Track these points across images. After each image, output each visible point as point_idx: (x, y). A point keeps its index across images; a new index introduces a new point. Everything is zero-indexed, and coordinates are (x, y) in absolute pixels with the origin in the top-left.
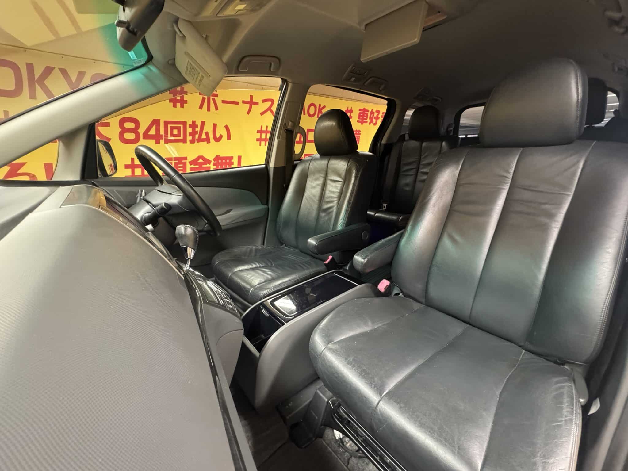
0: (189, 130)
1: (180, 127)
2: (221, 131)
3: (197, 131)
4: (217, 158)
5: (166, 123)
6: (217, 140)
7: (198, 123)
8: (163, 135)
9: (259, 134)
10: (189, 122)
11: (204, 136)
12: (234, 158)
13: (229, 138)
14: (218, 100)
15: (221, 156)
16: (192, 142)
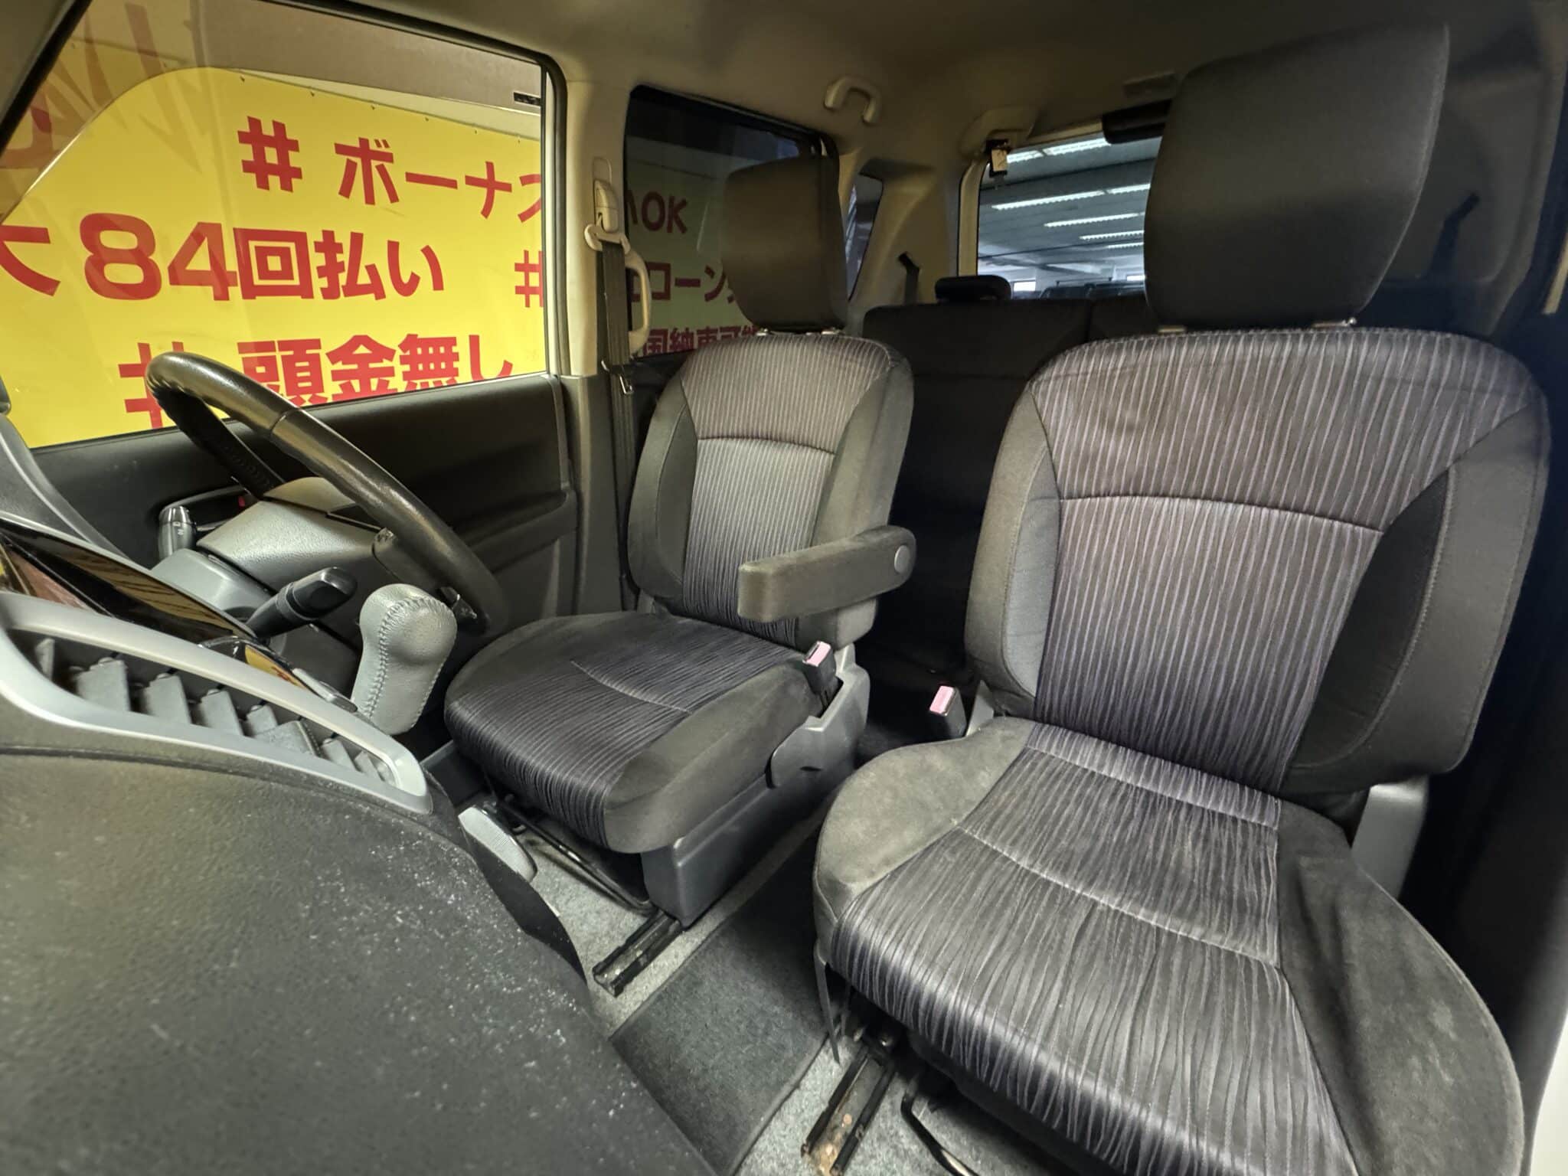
0: (317, 260)
1: (288, 250)
2: (414, 264)
3: (342, 263)
4: (411, 342)
5: (243, 236)
7: (343, 238)
8: (235, 273)
9: (522, 274)
10: (314, 237)
12: (458, 341)
13: (438, 284)
14: (395, 172)
16: (330, 293)
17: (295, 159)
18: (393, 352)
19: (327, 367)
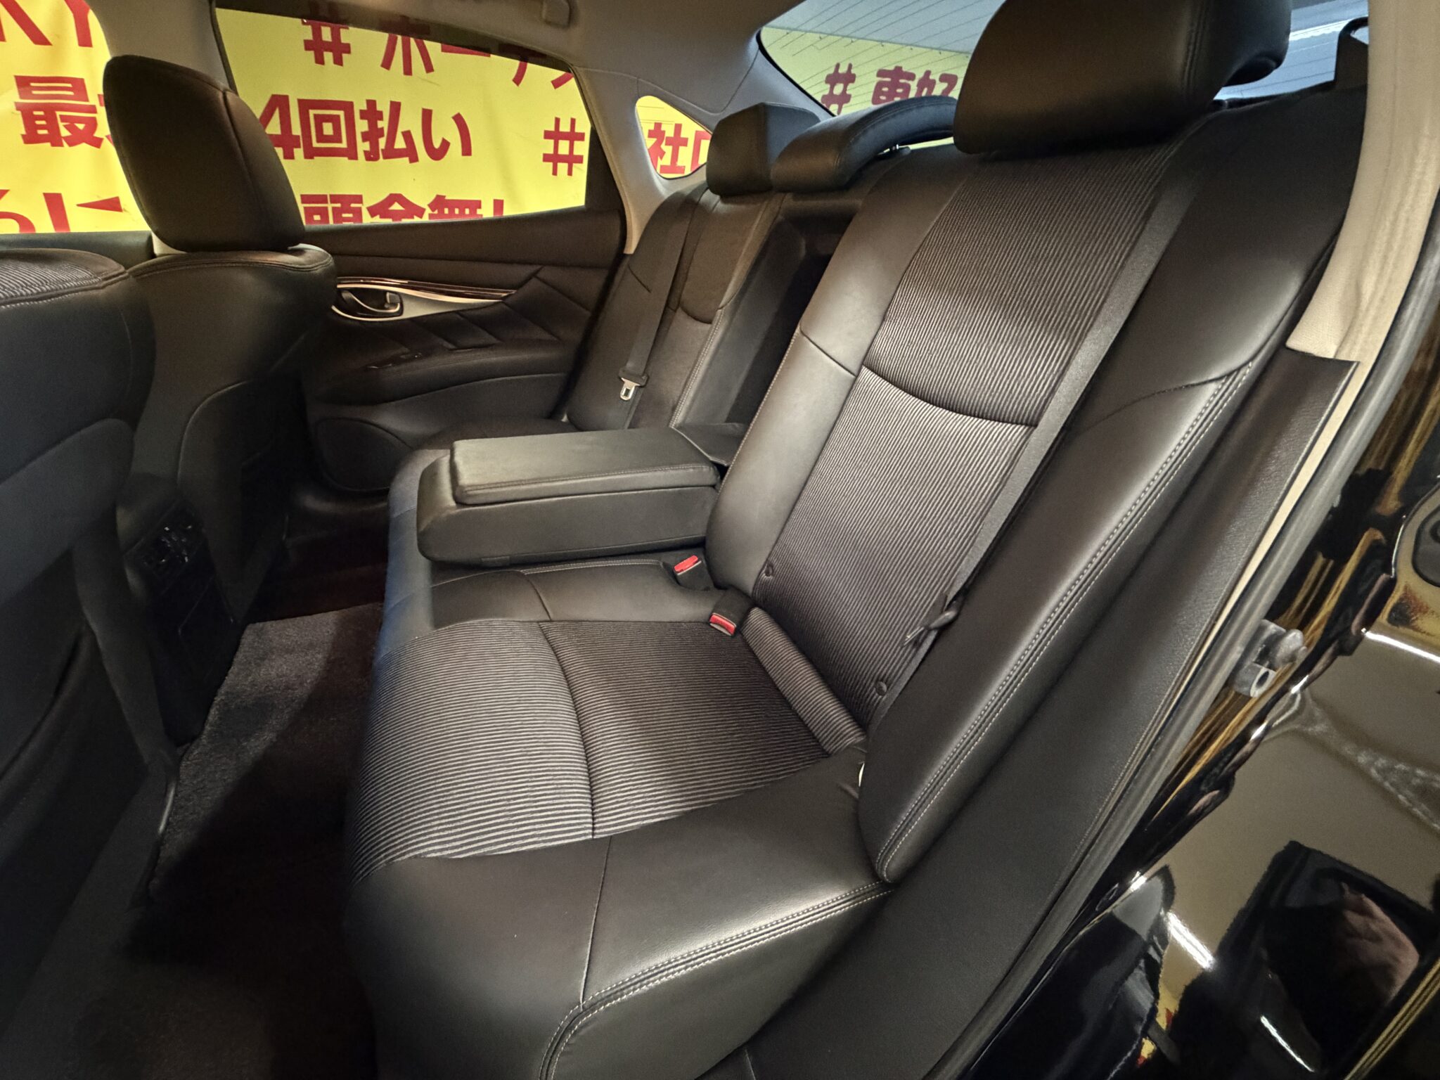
1: (338, 117)
3: (382, 129)
4: (439, 202)
5: (305, 105)
6: (436, 154)
7: (384, 107)
8: (298, 136)
9: (551, 142)
11: (400, 143)
12: (483, 205)
13: (467, 150)
15: (448, 197)
16: (371, 156)
17: (345, 37)
18: (423, 209)
19: (367, 219)
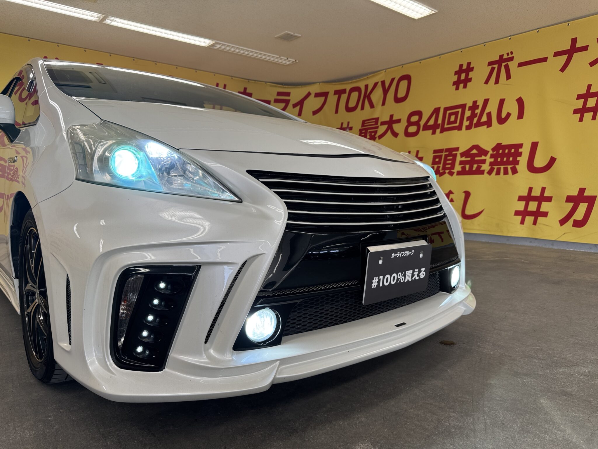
0: (468, 113)
1: (458, 112)
2: (510, 107)
3: (477, 113)
4: (499, 146)
5: (446, 110)
6: (502, 121)
7: (480, 103)
8: (440, 124)
9: (582, 101)
10: (470, 104)
11: (484, 119)
12: (524, 146)
13: (521, 116)
14: (512, 65)
15: (504, 143)
16: (468, 128)
17: (471, 75)
18: (488, 152)
19: (459, 159)
